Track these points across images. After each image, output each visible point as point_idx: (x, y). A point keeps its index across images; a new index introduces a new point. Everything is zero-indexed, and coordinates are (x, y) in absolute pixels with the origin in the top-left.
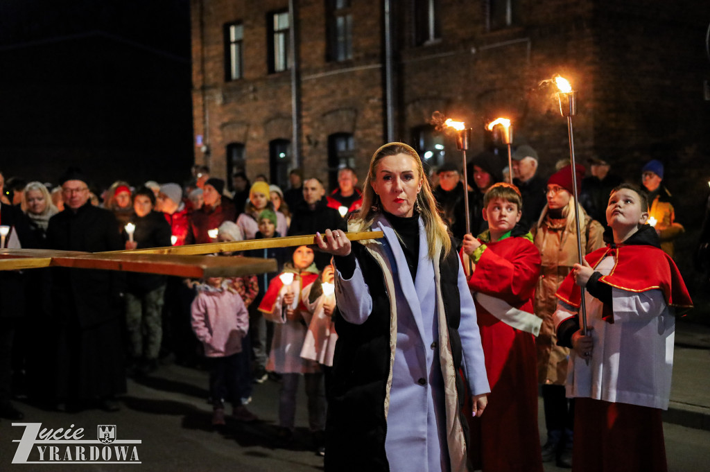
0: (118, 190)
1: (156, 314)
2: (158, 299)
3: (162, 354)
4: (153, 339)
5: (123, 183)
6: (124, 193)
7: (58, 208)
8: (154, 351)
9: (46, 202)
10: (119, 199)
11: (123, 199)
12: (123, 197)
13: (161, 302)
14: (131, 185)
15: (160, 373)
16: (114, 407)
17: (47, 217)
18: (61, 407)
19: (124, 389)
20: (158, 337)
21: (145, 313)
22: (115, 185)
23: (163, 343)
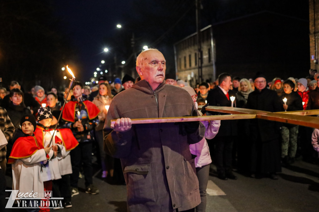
0: (276, 82)
1: (295, 137)
2: (296, 131)
3: (297, 156)
4: (293, 148)
5: (278, 78)
6: (279, 83)
7: (253, 89)
8: (293, 154)
9: (248, 87)
10: (277, 85)
11: (279, 86)
12: (278, 85)
13: (297, 132)
14: (282, 79)
15: (296, 164)
16: (276, 178)
17: (248, 93)
18: (253, 176)
19: (281, 171)
20: (295, 148)
21: (291, 137)
22: (275, 79)
23: (298, 151)
